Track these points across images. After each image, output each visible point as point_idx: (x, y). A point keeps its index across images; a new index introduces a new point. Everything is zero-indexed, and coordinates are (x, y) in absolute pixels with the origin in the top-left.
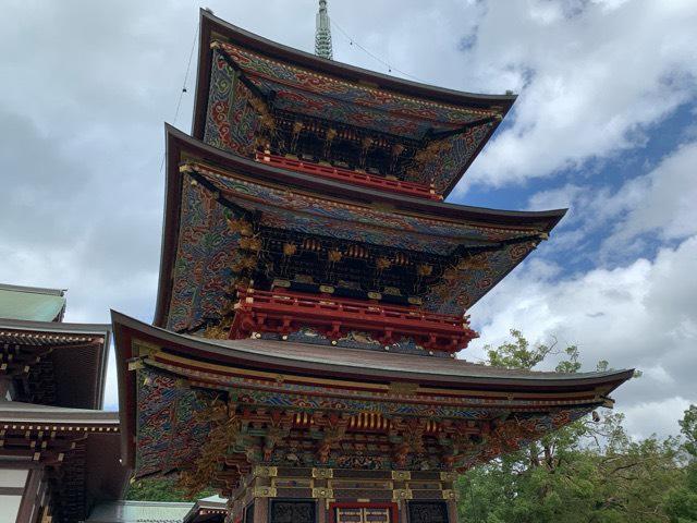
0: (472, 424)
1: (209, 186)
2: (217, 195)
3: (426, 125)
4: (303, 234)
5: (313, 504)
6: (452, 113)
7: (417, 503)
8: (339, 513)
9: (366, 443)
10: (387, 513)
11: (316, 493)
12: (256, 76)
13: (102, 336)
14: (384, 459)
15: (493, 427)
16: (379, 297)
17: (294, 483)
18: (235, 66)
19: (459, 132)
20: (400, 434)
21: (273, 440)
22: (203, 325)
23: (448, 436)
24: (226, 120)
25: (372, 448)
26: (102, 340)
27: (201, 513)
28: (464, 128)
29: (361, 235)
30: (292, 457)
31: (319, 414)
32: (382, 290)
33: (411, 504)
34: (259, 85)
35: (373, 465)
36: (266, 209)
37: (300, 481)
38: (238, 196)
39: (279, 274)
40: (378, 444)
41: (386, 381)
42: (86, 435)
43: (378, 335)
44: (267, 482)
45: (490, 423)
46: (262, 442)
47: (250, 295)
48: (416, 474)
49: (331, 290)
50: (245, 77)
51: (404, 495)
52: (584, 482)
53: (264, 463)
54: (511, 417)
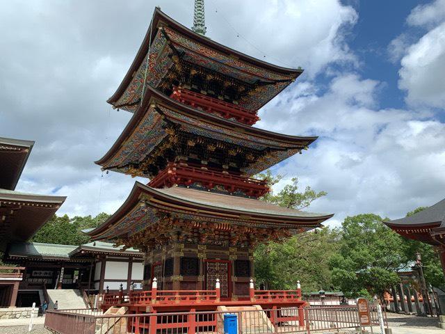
0: (265, 230)
1: (161, 113)
2: (163, 117)
3: (258, 78)
4: (197, 135)
5: (197, 260)
6: (271, 76)
7: (239, 261)
8: (208, 264)
9: (219, 235)
10: (226, 264)
11: (200, 256)
12: (178, 45)
13: (26, 148)
14: (226, 242)
15: (273, 232)
16: (227, 168)
17: (190, 251)
18: (168, 38)
19: (272, 83)
20: (235, 232)
21: (184, 233)
22: (127, 166)
23: (254, 234)
24: (154, 61)
25: (222, 237)
26: (27, 151)
27: (83, 252)
28: (275, 82)
29: (224, 138)
30: (190, 240)
31: (204, 223)
32: (228, 164)
33: (236, 261)
34: (178, 48)
35: (222, 244)
36: (183, 124)
37: (193, 250)
38: (173, 118)
39: (183, 154)
40: (225, 235)
41: (239, 214)
42: (20, 207)
43: (227, 188)
44: (179, 250)
45: (272, 230)
46: (179, 234)
47: (174, 167)
48: (239, 249)
49: (206, 163)
50: (172, 44)
51: (233, 258)
52: (290, 247)
53: (178, 242)
54: (282, 228)
